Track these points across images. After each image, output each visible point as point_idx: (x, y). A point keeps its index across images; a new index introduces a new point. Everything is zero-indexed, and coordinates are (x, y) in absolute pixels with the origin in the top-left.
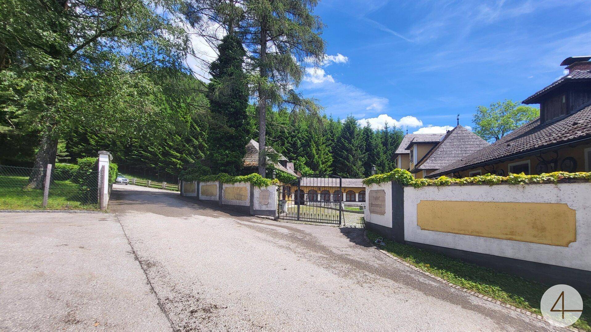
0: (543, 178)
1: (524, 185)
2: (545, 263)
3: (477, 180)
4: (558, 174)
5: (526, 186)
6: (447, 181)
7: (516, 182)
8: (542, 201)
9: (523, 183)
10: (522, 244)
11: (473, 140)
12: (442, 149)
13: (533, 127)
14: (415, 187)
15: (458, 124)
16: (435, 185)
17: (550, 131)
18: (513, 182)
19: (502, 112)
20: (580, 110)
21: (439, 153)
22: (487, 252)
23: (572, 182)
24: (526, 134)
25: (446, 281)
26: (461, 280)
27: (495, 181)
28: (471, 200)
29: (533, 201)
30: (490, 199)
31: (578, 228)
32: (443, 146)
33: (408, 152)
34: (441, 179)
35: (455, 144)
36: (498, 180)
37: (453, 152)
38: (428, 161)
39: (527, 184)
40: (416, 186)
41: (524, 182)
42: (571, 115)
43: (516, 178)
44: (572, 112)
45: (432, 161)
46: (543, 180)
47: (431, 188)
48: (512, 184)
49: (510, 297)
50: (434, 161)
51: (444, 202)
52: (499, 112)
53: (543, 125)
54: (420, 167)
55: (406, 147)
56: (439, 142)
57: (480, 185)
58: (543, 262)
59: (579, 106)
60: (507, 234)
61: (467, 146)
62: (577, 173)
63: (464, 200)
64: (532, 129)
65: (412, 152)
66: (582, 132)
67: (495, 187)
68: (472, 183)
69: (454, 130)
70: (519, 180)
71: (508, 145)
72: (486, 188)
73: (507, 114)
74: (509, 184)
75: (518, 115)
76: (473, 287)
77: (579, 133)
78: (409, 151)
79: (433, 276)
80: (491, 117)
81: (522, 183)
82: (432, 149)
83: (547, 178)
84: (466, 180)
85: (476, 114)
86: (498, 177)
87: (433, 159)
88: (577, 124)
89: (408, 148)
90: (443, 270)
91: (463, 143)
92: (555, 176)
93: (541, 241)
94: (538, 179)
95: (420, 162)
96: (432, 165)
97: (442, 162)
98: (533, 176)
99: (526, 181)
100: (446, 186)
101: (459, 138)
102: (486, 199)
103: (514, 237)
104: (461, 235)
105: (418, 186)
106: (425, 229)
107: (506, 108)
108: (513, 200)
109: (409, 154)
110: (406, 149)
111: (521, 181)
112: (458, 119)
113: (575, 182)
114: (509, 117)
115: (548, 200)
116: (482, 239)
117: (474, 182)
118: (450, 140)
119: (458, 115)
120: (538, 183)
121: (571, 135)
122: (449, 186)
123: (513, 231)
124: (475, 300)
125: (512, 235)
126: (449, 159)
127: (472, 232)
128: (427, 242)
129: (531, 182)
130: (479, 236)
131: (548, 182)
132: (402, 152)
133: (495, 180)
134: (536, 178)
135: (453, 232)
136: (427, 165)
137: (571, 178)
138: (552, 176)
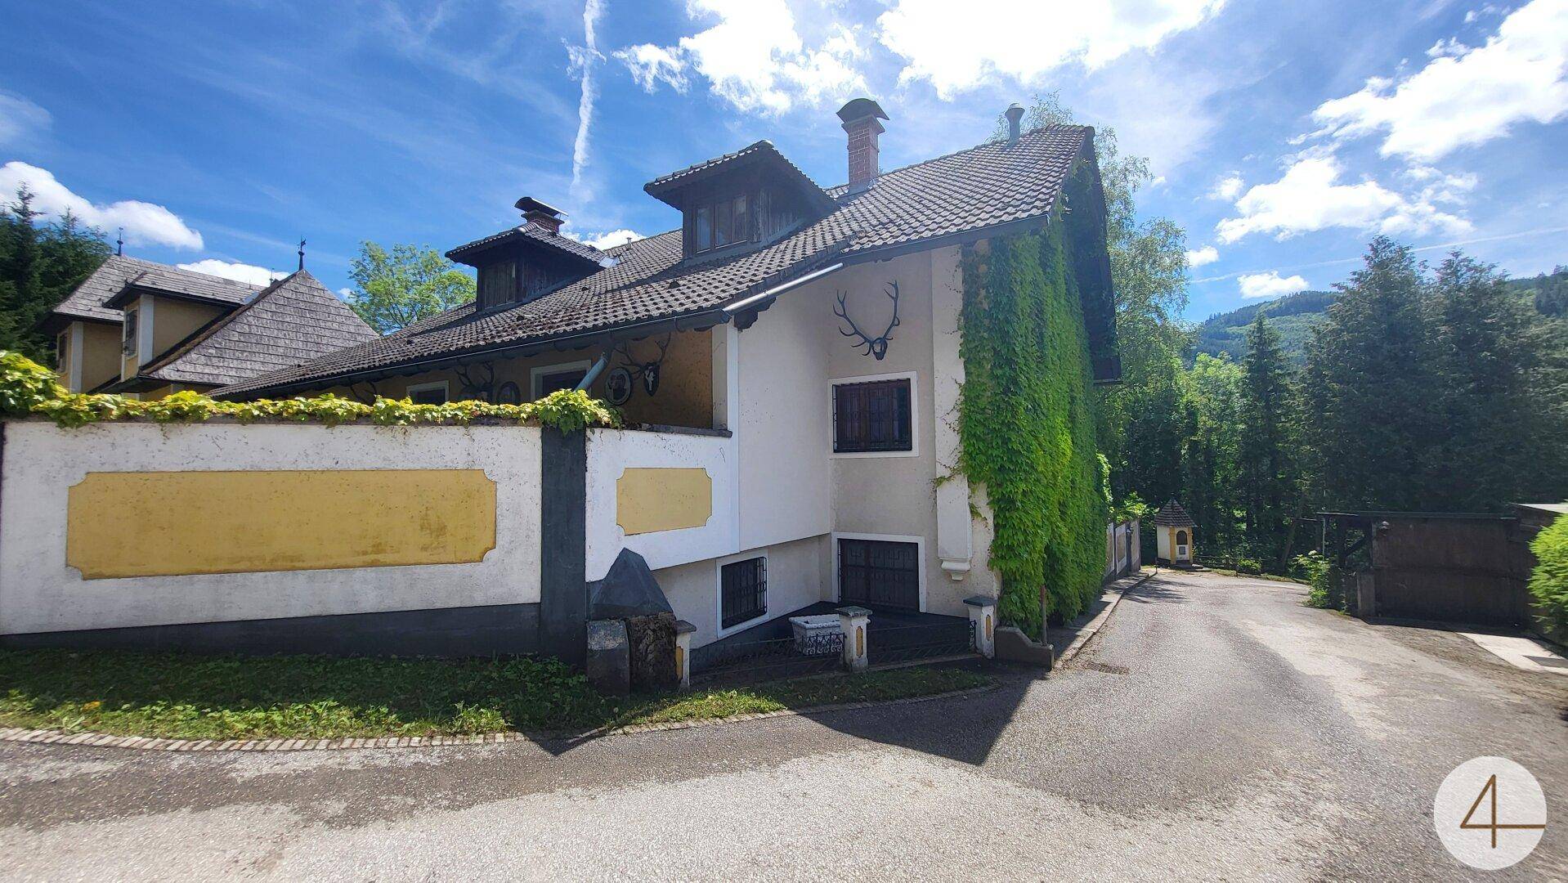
0: (444, 413)
1: (407, 428)
2: (443, 606)
3: (295, 408)
4: (469, 404)
5: (411, 429)
6: (199, 407)
7: (390, 419)
8: (440, 465)
9: (405, 421)
10: (398, 572)
11: (339, 319)
12: (246, 327)
13: (464, 315)
14: (62, 424)
15: (301, 267)
16: (150, 417)
17: (485, 326)
18: (382, 418)
19: (419, 273)
20: (535, 300)
21: (237, 339)
22: (316, 610)
23: (493, 425)
24: (450, 325)
25: (159, 740)
26: (220, 718)
27: (340, 414)
28: (275, 467)
29: (425, 465)
30: (328, 464)
31: (499, 518)
32: (251, 319)
33: (113, 315)
34: (176, 400)
35: (288, 320)
36: (350, 412)
37: (281, 343)
38: (193, 356)
39: (410, 423)
40: (66, 418)
41: (407, 419)
42: (523, 305)
43: (389, 410)
44: (524, 300)
45: (210, 357)
46: (445, 417)
47: (134, 429)
48: (382, 423)
49: (358, 716)
50: (215, 360)
51: (184, 474)
52: (412, 271)
53: (479, 313)
54: (161, 372)
55: (107, 296)
56: (240, 306)
57: (301, 422)
58: (438, 605)
59: (535, 292)
60: (365, 553)
61: (323, 332)
62: (502, 406)
63: (252, 466)
64: (463, 318)
65: (132, 319)
66: (524, 332)
67: (341, 431)
68: (278, 418)
69: (286, 281)
70: (397, 414)
71: (410, 342)
72: (317, 431)
73: (428, 281)
74: (375, 423)
75: (451, 289)
76: (256, 726)
77: (520, 333)
78: (122, 313)
79: (108, 740)
80: (395, 276)
81: (402, 422)
82: (214, 322)
83: (452, 413)
84: (261, 408)
85: (360, 259)
86: (351, 403)
87: (213, 351)
88: (523, 318)
89: (115, 303)
90: (157, 705)
91: (312, 322)
92: (466, 409)
93: (435, 558)
94: (434, 413)
95: (164, 356)
96: (206, 371)
97: (244, 366)
98: (425, 406)
99: (411, 418)
100: (194, 422)
101: (302, 305)
102: (316, 462)
103: (381, 557)
104: (239, 575)
105: (78, 418)
106: (100, 576)
107: (427, 266)
108: (380, 464)
109: (120, 324)
110: (106, 305)
111: (402, 417)
112: (301, 254)
113: (497, 424)
114: (432, 287)
115: (453, 462)
116: (302, 577)
117: (285, 414)
118: (273, 306)
119: (303, 243)
120: (433, 423)
121: (508, 335)
122: (205, 422)
123: (380, 544)
124: (249, 766)
125: (378, 552)
126: (268, 358)
127: (273, 560)
128: (110, 622)
129: (422, 421)
130: (293, 569)
131: (453, 421)
132: (91, 314)
133: (340, 412)
134: (431, 411)
135: (213, 569)
136: (188, 368)
137: (491, 416)
138: (460, 409)
